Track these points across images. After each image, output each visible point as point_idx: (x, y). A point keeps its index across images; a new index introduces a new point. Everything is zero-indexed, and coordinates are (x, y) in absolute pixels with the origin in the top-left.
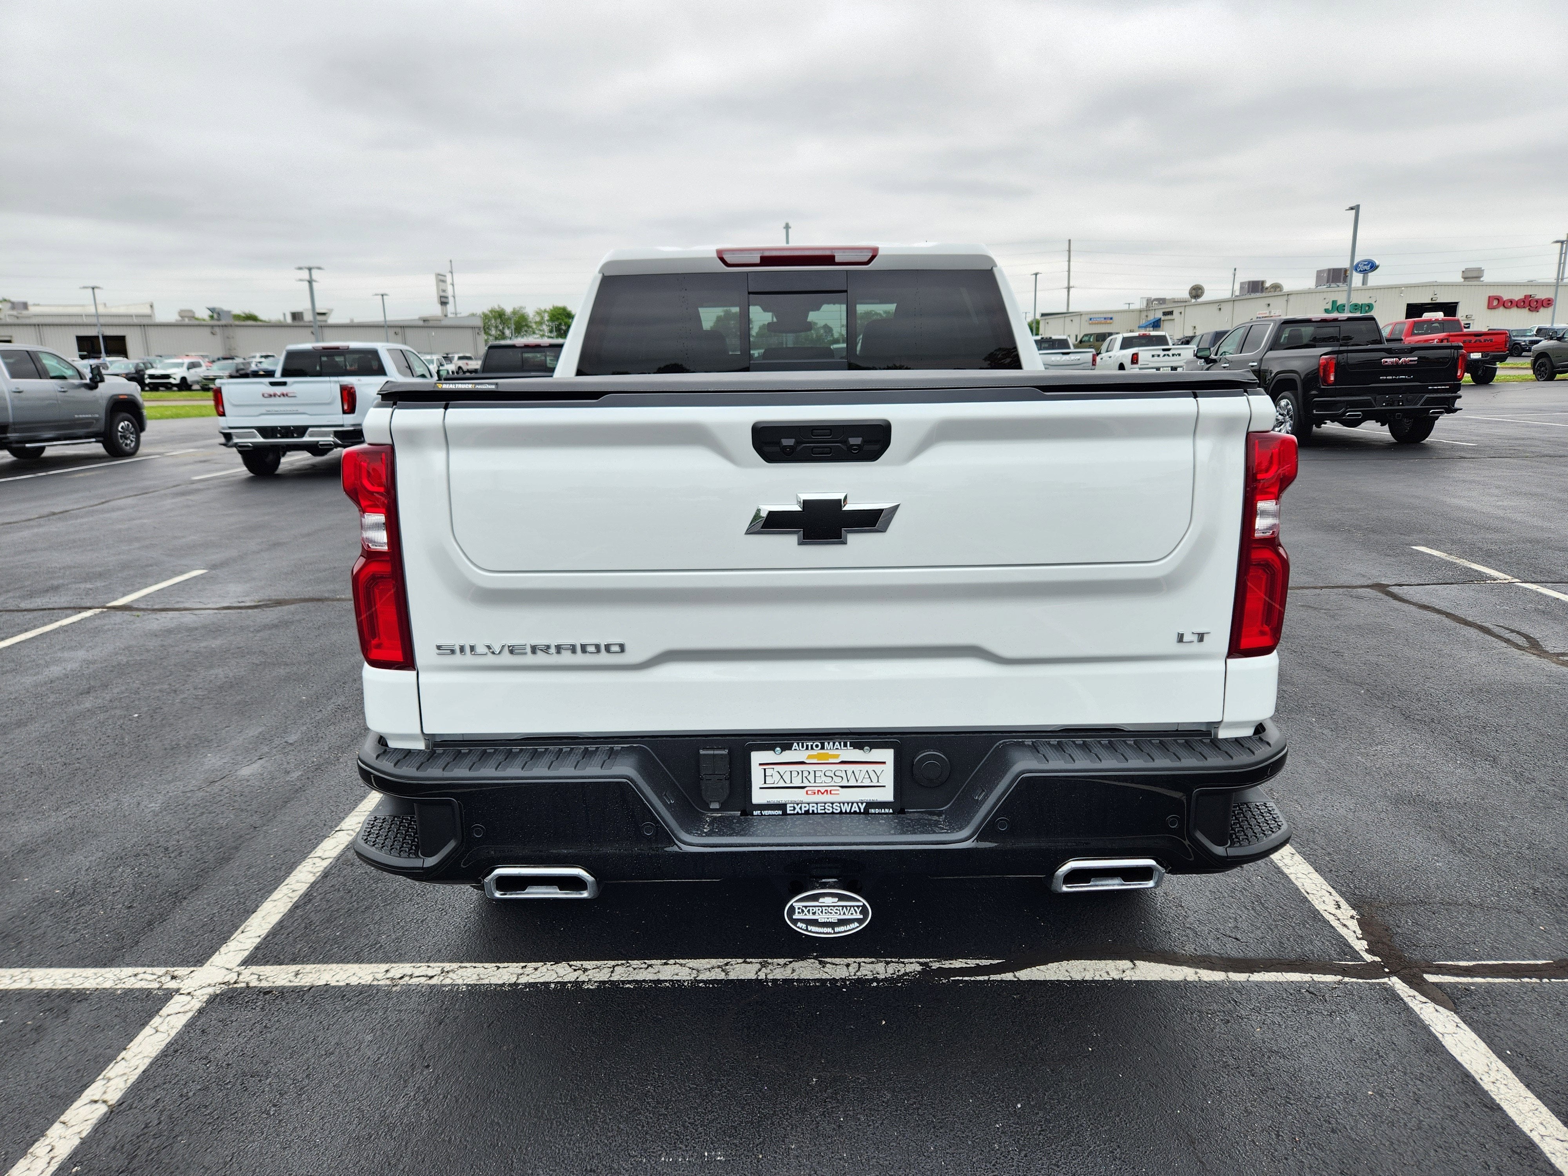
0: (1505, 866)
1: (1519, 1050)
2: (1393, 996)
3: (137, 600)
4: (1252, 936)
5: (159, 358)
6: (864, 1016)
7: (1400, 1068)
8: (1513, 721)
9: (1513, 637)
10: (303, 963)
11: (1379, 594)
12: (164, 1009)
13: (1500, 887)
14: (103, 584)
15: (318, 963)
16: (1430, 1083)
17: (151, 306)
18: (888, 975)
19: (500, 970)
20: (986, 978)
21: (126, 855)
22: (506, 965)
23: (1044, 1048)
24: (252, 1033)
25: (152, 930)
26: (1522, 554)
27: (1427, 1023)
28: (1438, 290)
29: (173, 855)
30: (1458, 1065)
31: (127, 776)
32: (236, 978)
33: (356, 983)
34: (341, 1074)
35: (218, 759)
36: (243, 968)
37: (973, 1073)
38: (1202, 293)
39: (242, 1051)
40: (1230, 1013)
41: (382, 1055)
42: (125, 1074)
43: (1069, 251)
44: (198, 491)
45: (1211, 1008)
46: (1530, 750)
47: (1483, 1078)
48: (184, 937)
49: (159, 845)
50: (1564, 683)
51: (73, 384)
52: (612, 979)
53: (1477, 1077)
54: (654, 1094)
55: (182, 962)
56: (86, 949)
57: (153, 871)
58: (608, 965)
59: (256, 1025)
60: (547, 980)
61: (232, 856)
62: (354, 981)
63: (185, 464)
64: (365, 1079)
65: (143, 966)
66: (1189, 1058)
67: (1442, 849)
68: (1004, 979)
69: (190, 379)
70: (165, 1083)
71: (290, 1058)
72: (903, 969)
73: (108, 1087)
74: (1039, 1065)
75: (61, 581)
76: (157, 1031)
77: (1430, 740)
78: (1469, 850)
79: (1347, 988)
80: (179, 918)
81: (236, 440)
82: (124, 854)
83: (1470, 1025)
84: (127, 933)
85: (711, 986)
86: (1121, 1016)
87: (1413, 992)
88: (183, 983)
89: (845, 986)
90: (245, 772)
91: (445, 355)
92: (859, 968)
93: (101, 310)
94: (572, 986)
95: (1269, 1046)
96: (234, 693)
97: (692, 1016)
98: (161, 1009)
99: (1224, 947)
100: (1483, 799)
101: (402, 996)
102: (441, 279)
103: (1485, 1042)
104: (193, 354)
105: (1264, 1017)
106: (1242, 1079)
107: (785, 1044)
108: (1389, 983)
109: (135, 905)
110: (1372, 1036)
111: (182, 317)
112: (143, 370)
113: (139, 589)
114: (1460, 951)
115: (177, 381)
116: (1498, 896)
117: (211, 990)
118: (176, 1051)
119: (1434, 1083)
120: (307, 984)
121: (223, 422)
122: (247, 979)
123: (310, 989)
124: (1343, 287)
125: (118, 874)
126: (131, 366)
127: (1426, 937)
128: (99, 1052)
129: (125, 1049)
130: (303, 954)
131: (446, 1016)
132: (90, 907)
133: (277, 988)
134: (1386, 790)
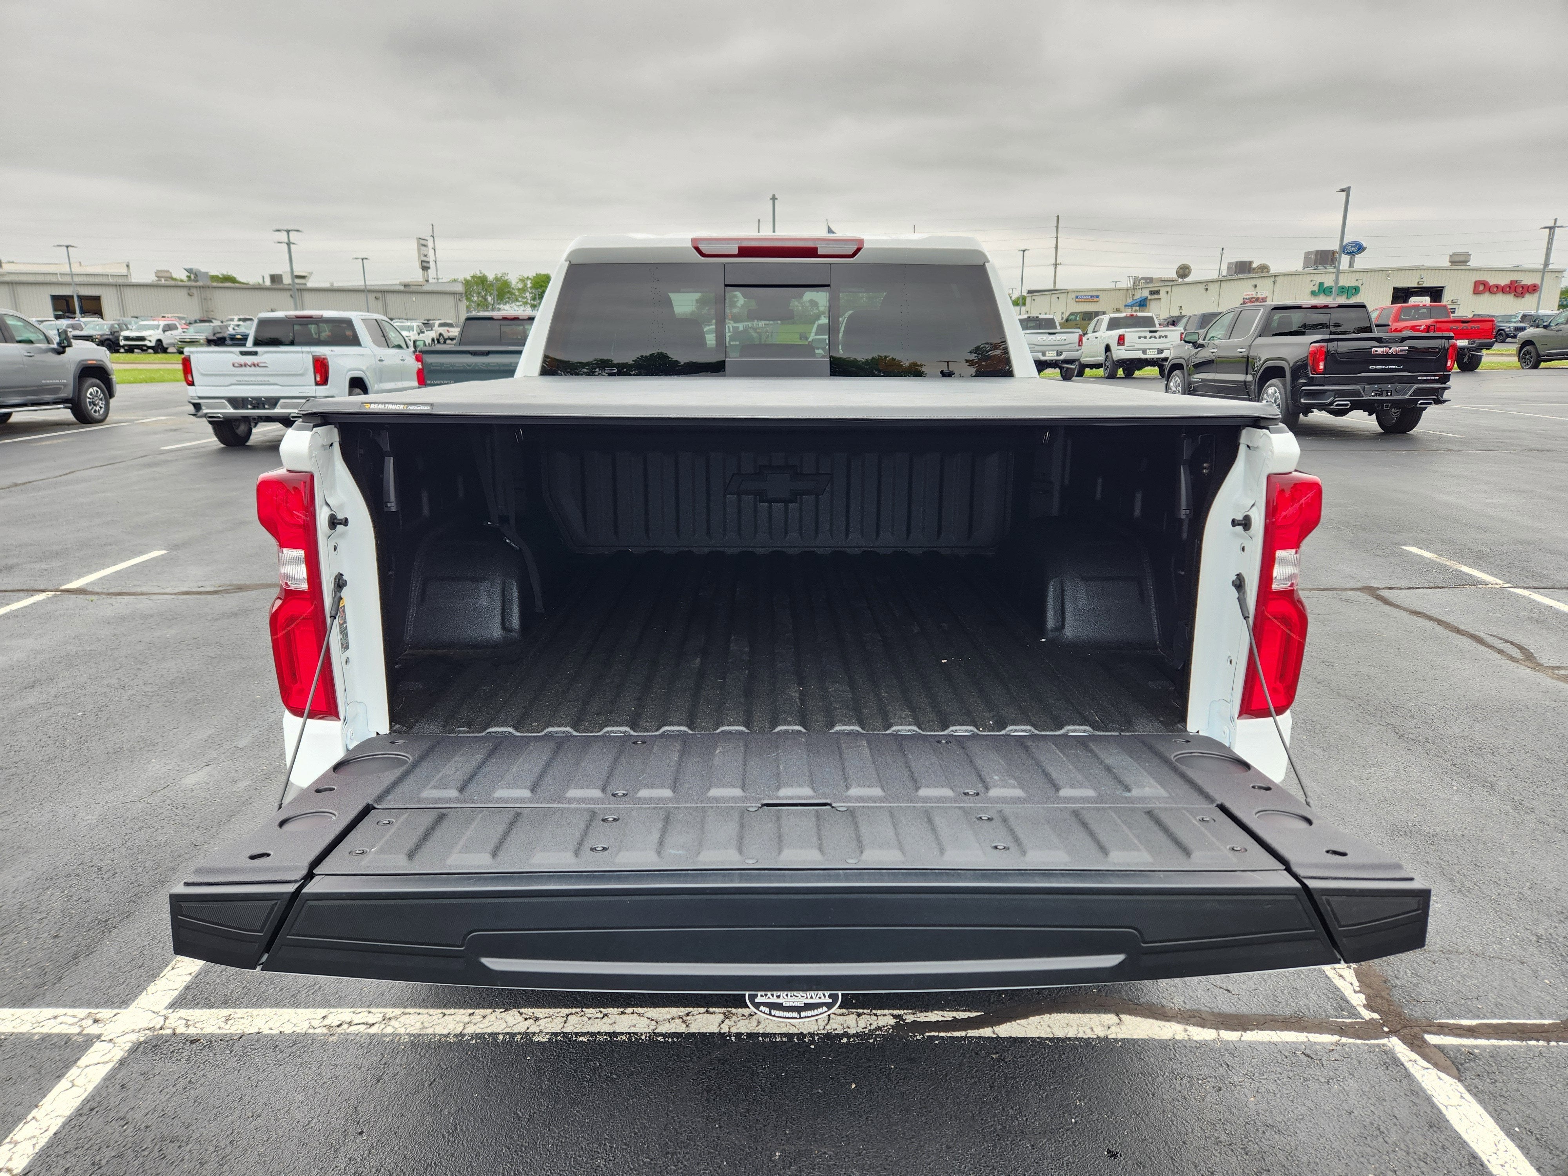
0: (1506, 909)
1: (1528, 1128)
2: (1393, 1062)
3: (92, 583)
4: (1244, 987)
5: (135, 319)
6: (832, 1079)
7: (1402, 1146)
8: (1510, 742)
9: (1507, 647)
10: (235, 1007)
11: (1369, 598)
12: (83, 1058)
13: (1502, 933)
14: (59, 564)
15: (251, 1007)
16: (1434, 1165)
17: (128, 266)
18: (860, 1030)
19: (446, 1017)
20: (963, 1034)
21: (56, 875)
22: (452, 1011)
23: (1025, 1119)
24: (174, 1090)
25: (77, 964)
26: (1513, 556)
27: (1430, 1093)
28: (1424, 274)
29: (106, 876)
30: (1464, 1144)
31: (65, 784)
32: (162, 1023)
33: (291, 1031)
34: (267, 1141)
35: (162, 765)
36: (171, 1010)
37: (949, 1147)
38: (1190, 272)
39: (163, 1111)
40: (1222, 1079)
41: (313, 1118)
42: (34, 1137)
43: (1057, 227)
44: (166, 462)
45: (1202, 1072)
46: (1529, 776)
47: (1491, 1159)
48: (110, 973)
49: (92, 864)
50: (1561, 700)
51: (40, 348)
52: (564, 1030)
53: (1484, 1159)
54: (604, 1169)
55: (105, 1003)
56: (5, 985)
57: (83, 895)
58: (561, 1014)
59: (180, 1079)
60: (496, 1031)
61: (168, 879)
62: (288, 1029)
63: (156, 433)
64: (293, 1147)
65: (65, 1006)
66: (1179, 1133)
67: (1441, 888)
68: (983, 1035)
69: (165, 343)
70: (76, 1148)
71: (214, 1120)
72: (876, 1023)
73: (13, 1153)
74: (1019, 1139)
75: (16, 561)
76: (73, 1086)
77: (1425, 763)
78: (1469, 890)
79: (1344, 1050)
80: (108, 950)
81: (205, 411)
82: (54, 873)
83: (1475, 1095)
84: (51, 967)
85: (670, 1040)
86: (1106, 1081)
87: (1414, 1056)
88: (105, 1028)
89: (812, 1042)
90: (190, 780)
91: (426, 322)
92: (829, 1020)
93: (76, 269)
94: (522, 1038)
95: (1263, 1118)
96: (185, 690)
97: (649, 1076)
98: (79, 1059)
99: (1215, 1000)
100: (1482, 831)
101: (338, 1047)
102: (422, 244)
103: (1492, 1117)
104: (170, 315)
105: (1258, 1084)
106: (1235, 1158)
107: (748, 1110)
108: (1389, 1044)
109: (61, 935)
110: (1372, 1108)
111: (158, 277)
112: (117, 332)
113: (96, 570)
114: (1462, 1008)
115: (153, 344)
116: (1500, 944)
117: (134, 1037)
118: (92, 1110)
119: (1440, 1165)
120: (239, 1032)
121: (192, 391)
122: (174, 1025)
123: (241, 1038)
124: (1331, 269)
125: (47, 897)
126: (105, 327)
127: (1426, 991)
128: (9, 1110)
129: (37, 1106)
130: (235, 995)
131: (385, 1072)
132: (13, 936)
133: (205, 1035)
134: (1381, 819)
